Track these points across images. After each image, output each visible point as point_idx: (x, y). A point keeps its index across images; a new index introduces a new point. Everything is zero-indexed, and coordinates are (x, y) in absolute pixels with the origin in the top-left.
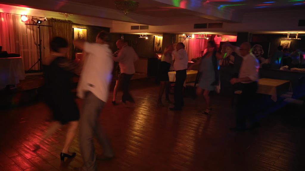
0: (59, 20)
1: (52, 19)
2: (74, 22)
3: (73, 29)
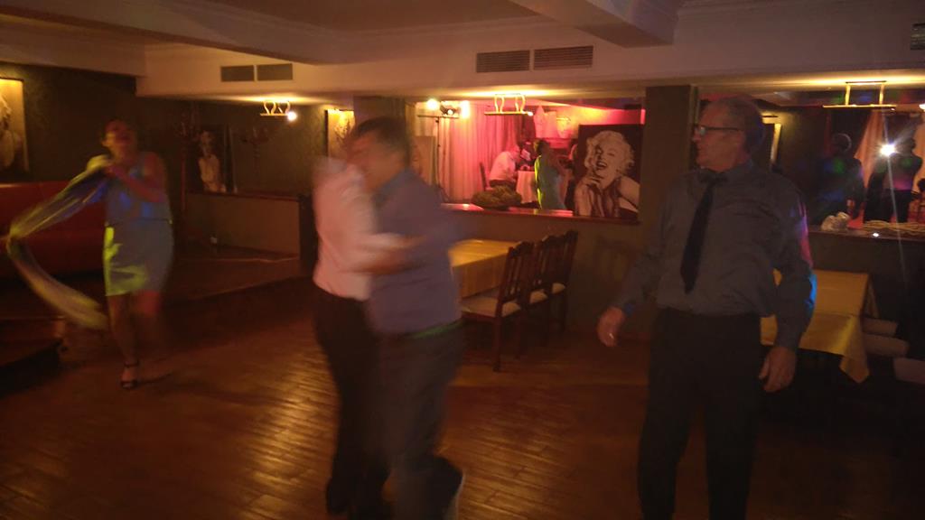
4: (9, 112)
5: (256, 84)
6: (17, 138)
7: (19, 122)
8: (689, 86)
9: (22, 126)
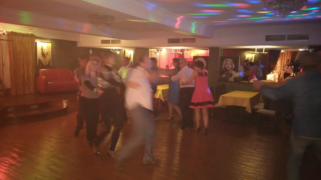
0: (21, 34)
1: (13, 32)
2: (37, 36)
3: (36, 43)
4: (48, 51)
5: (110, 44)
6: (49, 58)
7: (50, 54)
8: (219, 48)
9: (51, 55)
